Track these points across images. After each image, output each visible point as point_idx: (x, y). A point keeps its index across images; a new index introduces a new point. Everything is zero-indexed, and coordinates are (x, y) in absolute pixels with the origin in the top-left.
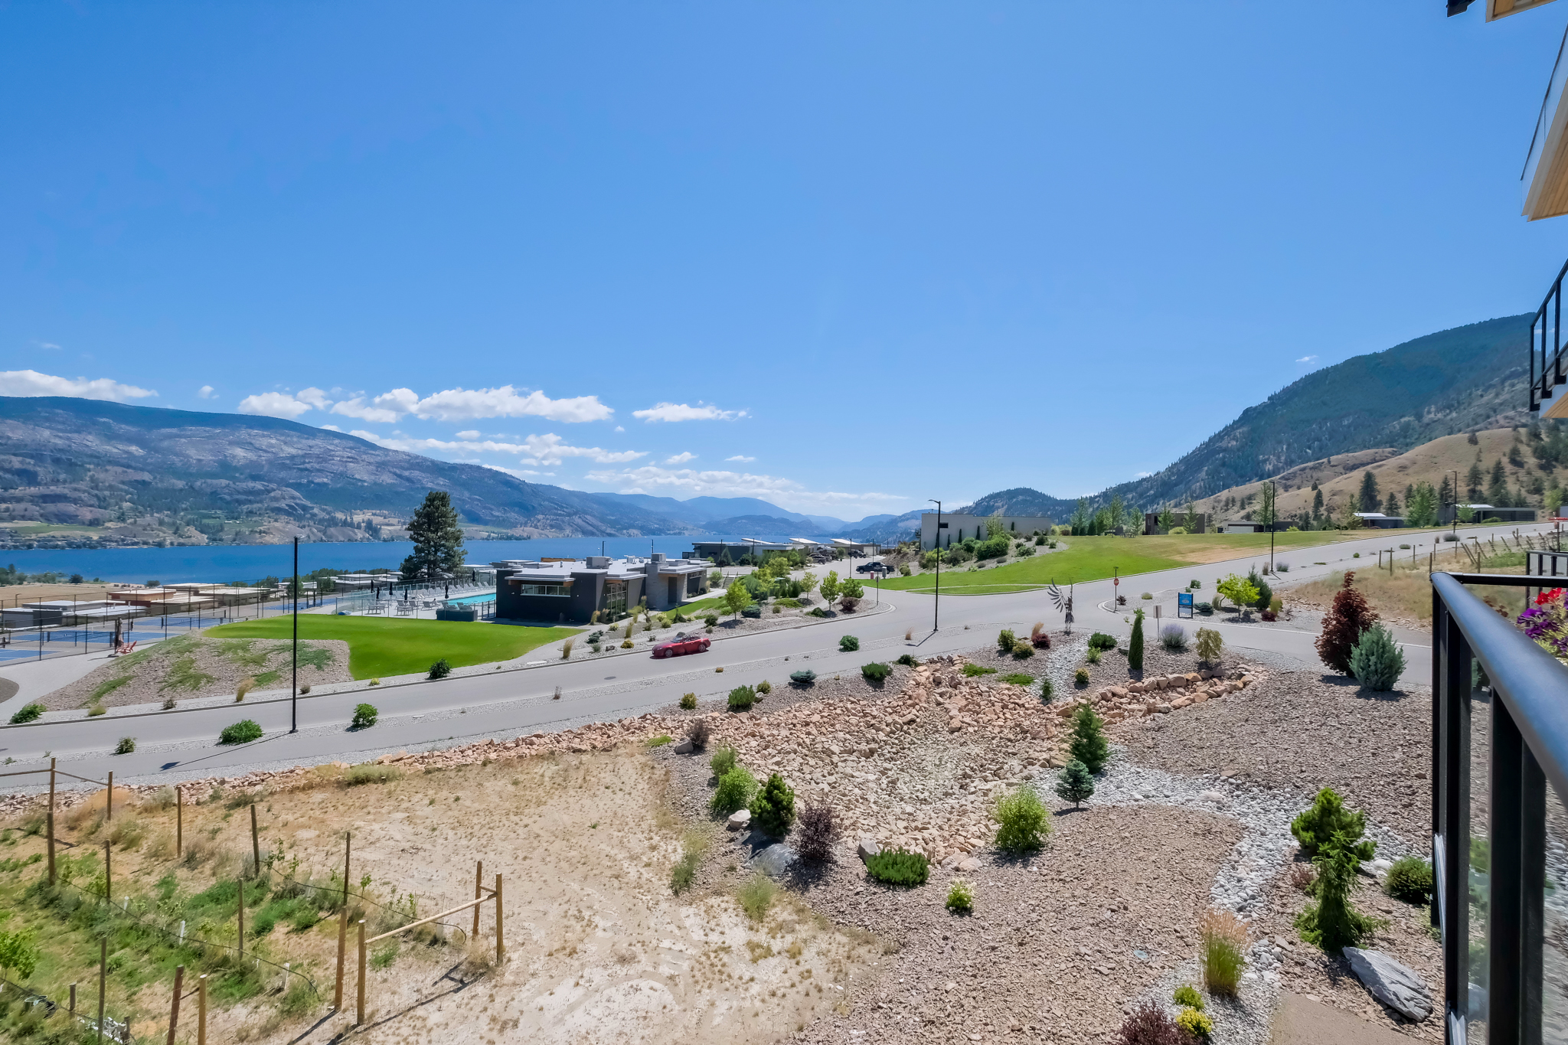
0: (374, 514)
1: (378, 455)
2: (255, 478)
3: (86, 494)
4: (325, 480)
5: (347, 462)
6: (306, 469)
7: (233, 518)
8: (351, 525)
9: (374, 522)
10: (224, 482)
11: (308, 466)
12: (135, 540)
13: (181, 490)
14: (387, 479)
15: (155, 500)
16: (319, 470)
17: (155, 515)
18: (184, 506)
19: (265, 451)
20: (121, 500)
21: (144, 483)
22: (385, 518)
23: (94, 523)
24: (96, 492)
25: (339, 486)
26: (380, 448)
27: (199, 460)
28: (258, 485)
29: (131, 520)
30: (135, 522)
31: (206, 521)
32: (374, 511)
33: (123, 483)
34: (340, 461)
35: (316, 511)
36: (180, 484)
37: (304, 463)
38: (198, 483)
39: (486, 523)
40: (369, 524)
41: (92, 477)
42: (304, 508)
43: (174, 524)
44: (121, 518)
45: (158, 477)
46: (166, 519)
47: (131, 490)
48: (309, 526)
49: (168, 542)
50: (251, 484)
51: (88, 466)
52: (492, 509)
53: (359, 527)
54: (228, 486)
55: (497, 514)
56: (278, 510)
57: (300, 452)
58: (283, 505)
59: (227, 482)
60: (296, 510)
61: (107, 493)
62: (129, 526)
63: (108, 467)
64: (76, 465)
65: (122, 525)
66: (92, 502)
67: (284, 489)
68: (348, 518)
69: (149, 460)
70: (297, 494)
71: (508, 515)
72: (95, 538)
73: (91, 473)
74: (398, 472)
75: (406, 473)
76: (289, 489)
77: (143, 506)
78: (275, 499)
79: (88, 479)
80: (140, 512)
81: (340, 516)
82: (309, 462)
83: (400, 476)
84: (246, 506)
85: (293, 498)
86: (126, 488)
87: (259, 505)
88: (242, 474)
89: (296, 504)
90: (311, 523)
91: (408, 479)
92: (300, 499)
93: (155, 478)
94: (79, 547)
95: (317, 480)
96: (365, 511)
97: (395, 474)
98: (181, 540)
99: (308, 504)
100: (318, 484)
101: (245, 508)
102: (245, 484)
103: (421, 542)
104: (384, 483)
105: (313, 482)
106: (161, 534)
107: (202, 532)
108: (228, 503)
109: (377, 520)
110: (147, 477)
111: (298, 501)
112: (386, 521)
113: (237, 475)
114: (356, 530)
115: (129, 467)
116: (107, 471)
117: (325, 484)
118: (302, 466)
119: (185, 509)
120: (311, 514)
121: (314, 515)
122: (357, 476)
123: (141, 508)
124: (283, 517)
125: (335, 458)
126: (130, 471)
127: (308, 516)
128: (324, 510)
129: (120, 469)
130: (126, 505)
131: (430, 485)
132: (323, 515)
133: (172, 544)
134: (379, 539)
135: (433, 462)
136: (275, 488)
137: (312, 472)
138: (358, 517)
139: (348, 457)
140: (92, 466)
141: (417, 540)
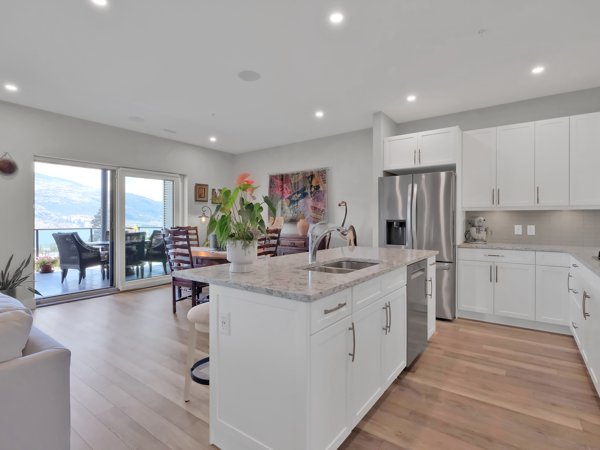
0: (81, 217)
1: (83, 189)
4: (57, 201)
5: (67, 192)
6: (48, 196)
8: (70, 222)
11: (48, 195)
14: (87, 200)
16: (53, 196)
22: (87, 218)
25: (64, 203)
32: (81, 215)
34: (64, 192)
35: (52, 215)
37: (46, 193)
39: (135, 219)
42: (47, 214)
48: (49, 222)
52: (138, 213)
53: (74, 223)
55: (141, 215)
57: (45, 188)
60: (42, 215)
70: (43, 208)
71: (146, 216)
74: (93, 197)
81: (65, 217)
82: (49, 193)
83: (94, 199)
85: (41, 209)
89: (43, 212)
90: (50, 221)
92: (44, 210)
95: (53, 201)
96: (77, 215)
97: (91, 198)
99: (49, 212)
100: (54, 203)
104: (86, 202)
105: (51, 202)
109: (82, 219)
114: (73, 224)
117: (57, 203)
118: (44, 195)
120: (50, 217)
121: (52, 217)
125: (62, 191)
127: (49, 218)
128: (57, 215)
132: (56, 217)
137: (50, 197)
138: (74, 218)
139: (68, 190)
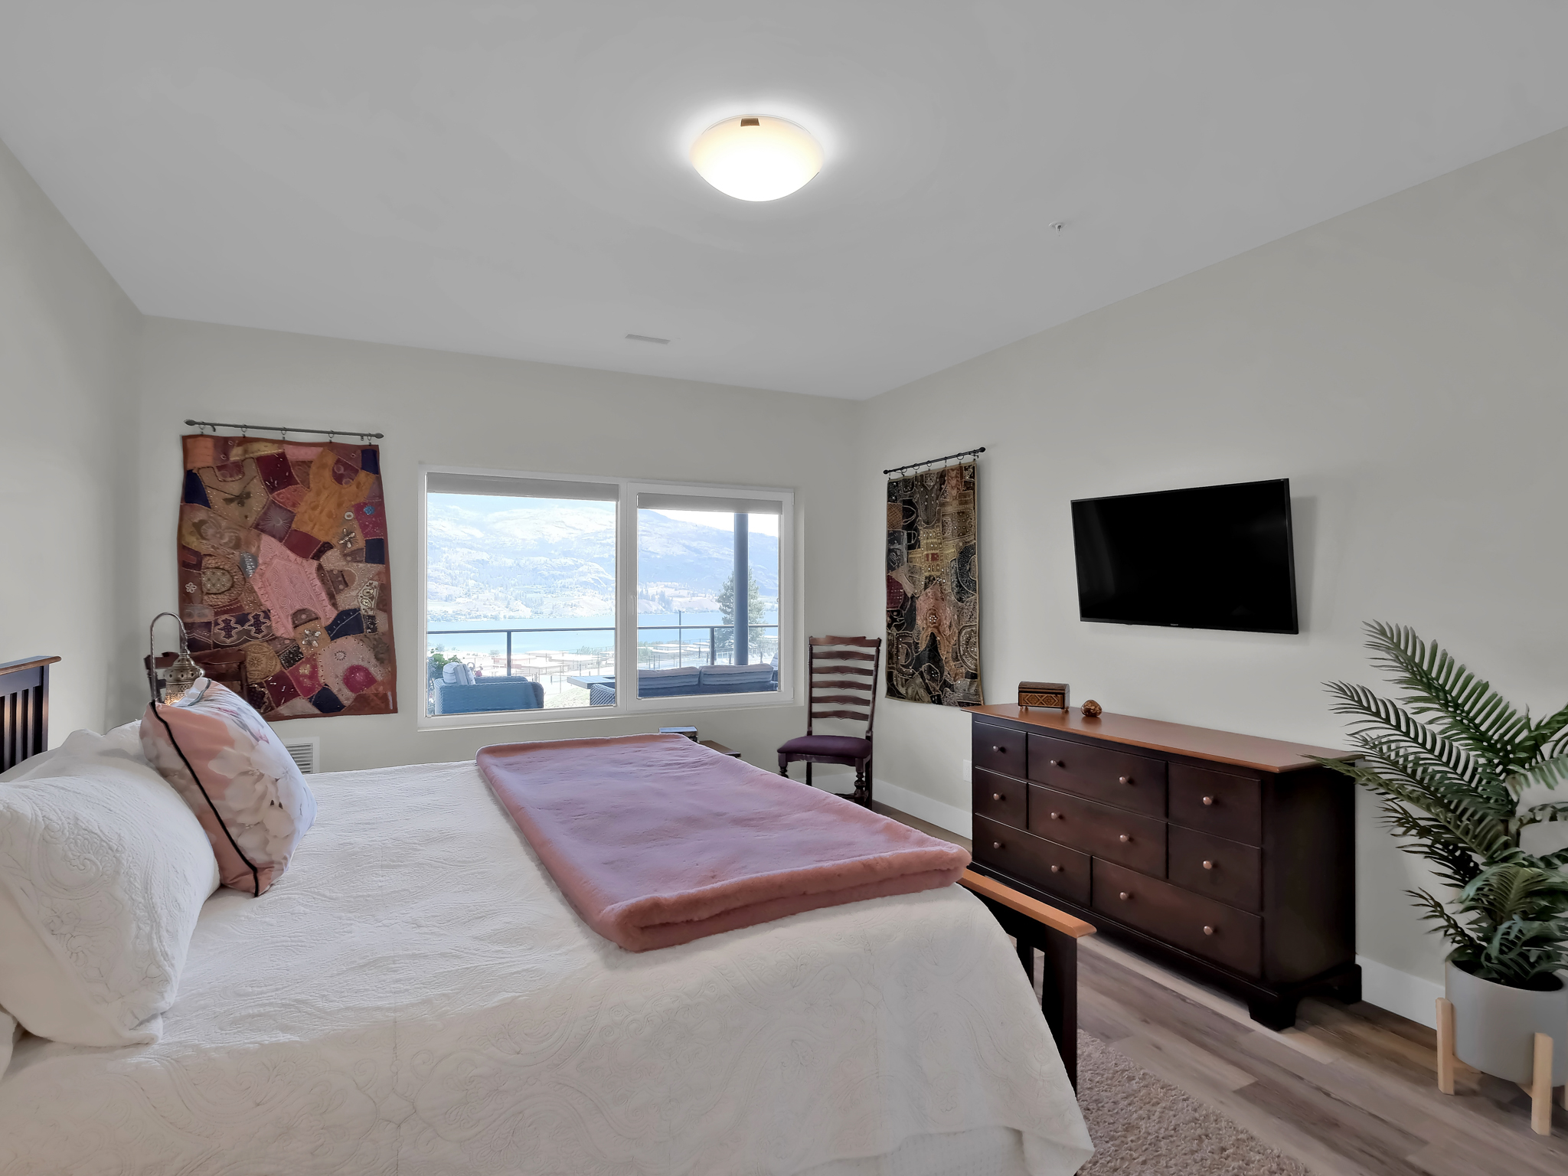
2: (566, 554)
3: (443, 574)
7: (550, 592)
9: (666, 594)
10: (543, 559)
12: (478, 613)
13: (511, 567)
15: (491, 577)
17: (492, 590)
18: (513, 582)
19: (574, 528)
20: (467, 578)
21: (483, 562)
23: (449, 599)
24: (450, 571)
26: (670, 520)
27: (524, 540)
28: (569, 561)
29: (475, 596)
30: (478, 597)
31: (529, 596)
33: (468, 563)
36: (510, 562)
38: (523, 561)
40: (662, 595)
41: (446, 559)
43: (506, 598)
44: (468, 595)
45: (494, 556)
46: (500, 595)
47: (474, 569)
49: (502, 616)
50: (563, 560)
51: (443, 549)
54: (546, 562)
56: (586, 584)
58: (589, 578)
59: (545, 559)
61: (457, 572)
62: (474, 601)
63: (458, 549)
64: (436, 548)
65: (469, 600)
66: (447, 581)
67: (590, 563)
68: (644, 590)
69: (487, 542)
72: (450, 612)
73: (445, 556)
75: (694, 544)
76: (594, 564)
77: (483, 583)
78: (583, 574)
79: (444, 560)
80: (481, 588)
84: (560, 581)
86: (470, 567)
87: (571, 580)
88: (556, 551)
91: (696, 551)
93: (491, 558)
94: (439, 620)
98: (512, 614)
101: (559, 582)
102: (558, 560)
103: (729, 613)
106: (497, 608)
107: (527, 606)
108: (546, 578)
110: (485, 556)
111: (601, 575)
112: (677, 592)
113: (553, 552)
115: (472, 548)
116: (457, 552)
119: (515, 585)
122: (650, 549)
123: (482, 586)
124: (589, 591)
126: (473, 551)
129: (466, 550)
130: (471, 583)
131: (715, 555)
133: (505, 617)
134: (671, 611)
135: (718, 531)
136: (582, 562)
140: (446, 549)
141: (725, 612)
